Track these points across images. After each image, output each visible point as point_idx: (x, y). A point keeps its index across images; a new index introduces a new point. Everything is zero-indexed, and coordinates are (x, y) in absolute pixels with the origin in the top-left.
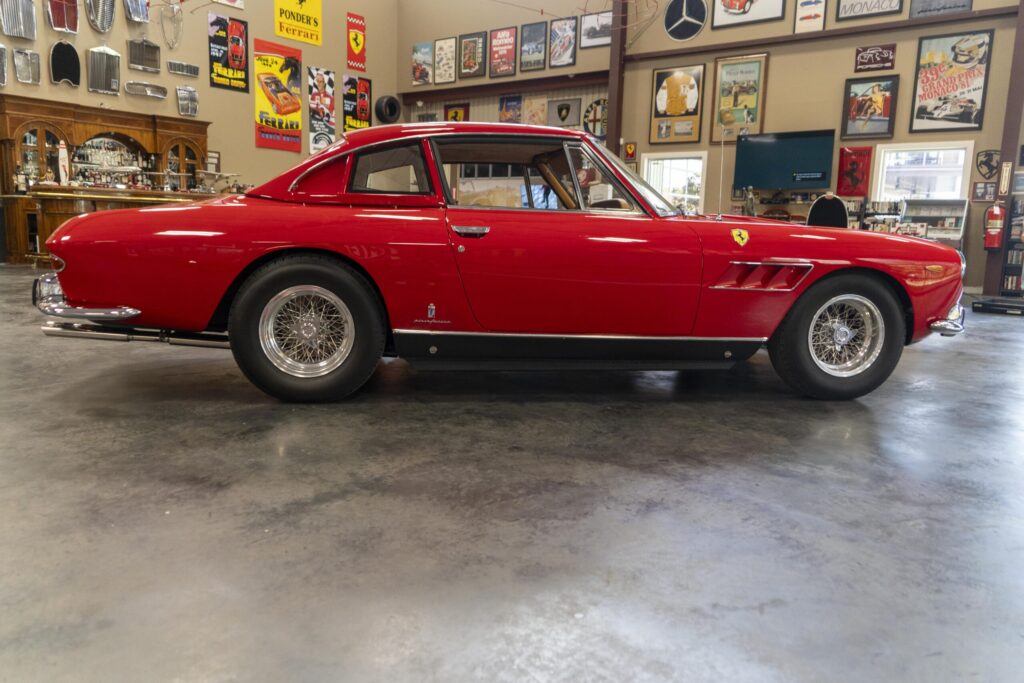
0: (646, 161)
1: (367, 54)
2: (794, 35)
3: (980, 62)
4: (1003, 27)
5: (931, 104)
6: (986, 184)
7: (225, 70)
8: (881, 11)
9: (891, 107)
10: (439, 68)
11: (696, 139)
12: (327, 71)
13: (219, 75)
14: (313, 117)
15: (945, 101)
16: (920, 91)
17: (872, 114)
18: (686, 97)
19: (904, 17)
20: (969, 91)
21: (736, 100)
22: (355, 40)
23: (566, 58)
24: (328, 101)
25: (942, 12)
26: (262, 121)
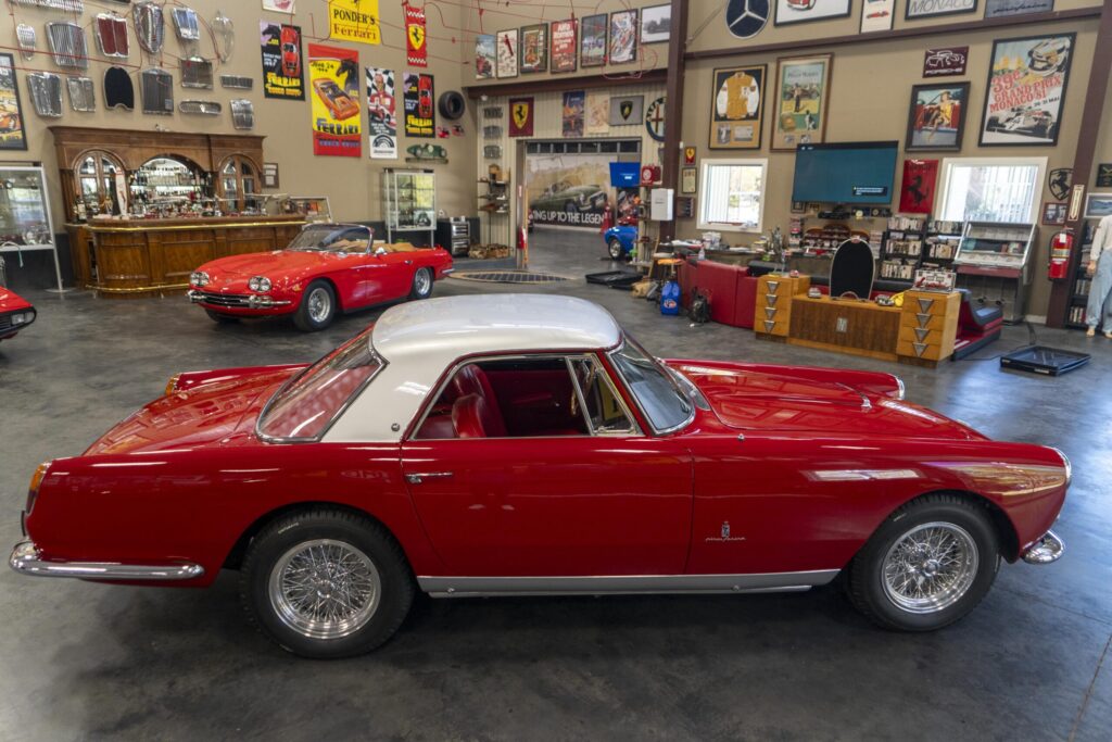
0: (706, 167)
1: (427, 49)
2: (861, 34)
3: (1059, 69)
4: (1086, 31)
5: (1003, 114)
6: (1058, 205)
7: (280, 79)
8: (953, 9)
9: (960, 116)
10: (501, 62)
11: (756, 145)
12: (386, 71)
13: (273, 85)
14: (372, 120)
15: (1019, 112)
16: (991, 101)
17: (939, 124)
18: (746, 99)
19: (979, 16)
20: (1045, 102)
21: (798, 104)
22: (415, 34)
23: (626, 55)
24: (388, 102)
25: (1020, 11)
26: (319, 128)
